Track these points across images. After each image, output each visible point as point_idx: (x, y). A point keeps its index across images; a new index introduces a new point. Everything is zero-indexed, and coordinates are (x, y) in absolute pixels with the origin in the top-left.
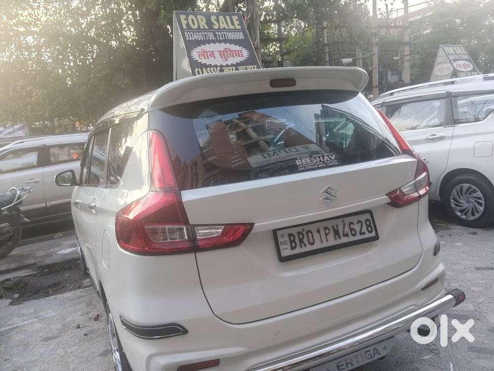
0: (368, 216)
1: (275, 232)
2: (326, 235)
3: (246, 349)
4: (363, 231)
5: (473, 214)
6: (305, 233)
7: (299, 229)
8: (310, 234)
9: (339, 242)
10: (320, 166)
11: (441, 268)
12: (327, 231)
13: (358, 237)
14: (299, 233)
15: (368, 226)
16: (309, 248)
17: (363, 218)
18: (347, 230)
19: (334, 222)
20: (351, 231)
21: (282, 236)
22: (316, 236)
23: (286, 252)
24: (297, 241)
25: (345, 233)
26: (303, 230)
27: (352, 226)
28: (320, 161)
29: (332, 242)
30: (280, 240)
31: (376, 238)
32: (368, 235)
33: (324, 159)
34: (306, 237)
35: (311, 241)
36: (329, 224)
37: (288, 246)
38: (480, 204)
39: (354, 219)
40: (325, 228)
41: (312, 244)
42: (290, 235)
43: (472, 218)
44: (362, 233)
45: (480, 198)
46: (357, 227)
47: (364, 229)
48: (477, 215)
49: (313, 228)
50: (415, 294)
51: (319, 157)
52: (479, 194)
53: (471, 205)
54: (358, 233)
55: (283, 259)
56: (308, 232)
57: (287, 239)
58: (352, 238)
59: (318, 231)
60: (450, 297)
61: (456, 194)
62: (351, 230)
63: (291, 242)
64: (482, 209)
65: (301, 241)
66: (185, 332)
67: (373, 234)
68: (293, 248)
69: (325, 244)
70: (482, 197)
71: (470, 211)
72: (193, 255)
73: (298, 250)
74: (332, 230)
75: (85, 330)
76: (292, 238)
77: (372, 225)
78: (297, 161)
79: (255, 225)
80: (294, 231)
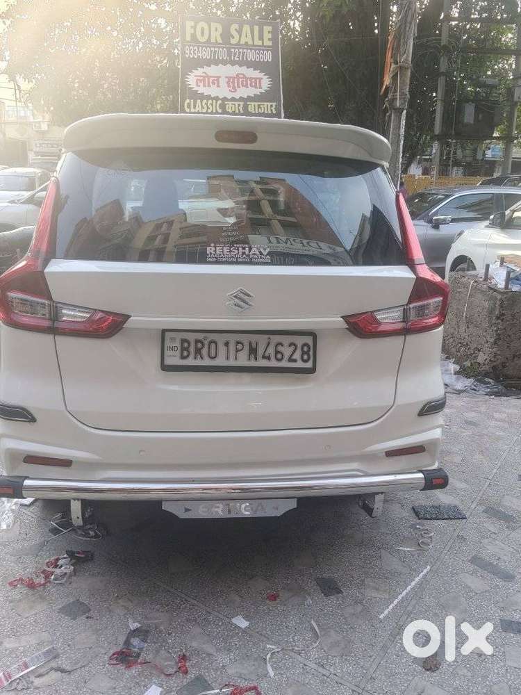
0: (309, 340)
1: (164, 331)
2: (237, 351)
4: (294, 357)
6: (206, 343)
7: (200, 336)
8: (213, 346)
9: (253, 363)
10: (240, 260)
12: (240, 347)
13: (285, 364)
14: (197, 341)
15: (303, 353)
16: (207, 362)
17: (300, 341)
18: (271, 351)
19: (254, 338)
20: (276, 354)
21: (173, 339)
22: (222, 350)
23: (173, 359)
24: (192, 349)
25: (267, 354)
26: (205, 338)
27: (280, 348)
28: (244, 253)
29: (243, 360)
30: (168, 343)
31: (312, 370)
32: (300, 364)
33: (250, 252)
34: (206, 346)
35: (213, 354)
36: (245, 339)
37: (178, 354)
39: (286, 340)
40: (238, 343)
41: (213, 358)
42: (183, 341)
44: (291, 360)
46: (287, 352)
47: (297, 355)
49: (221, 339)
51: (244, 248)
54: (286, 357)
55: (165, 368)
56: (212, 342)
57: (178, 344)
58: (273, 363)
59: (227, 344)
60: (421, 475)
62: (277, 352)
63: (183, 349)
65: (198, 351)
66: (33, 419)
67: (309, 365)
68: (183, 357)
69: (232, 363)
72: (51, 337)
73: (190, 361)
74: (247, 348)
76: (186, 345)
77: (310, 352)
78: (208, 248)
79: (131, 318)
80: (191, 337)
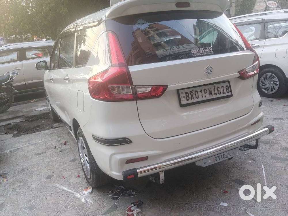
0: (227, 84)
1: (178, 91)
2: (205, 93)
3: (161, 152)
4: (224, 92)
5: (272, 90)
6: (194, 92)
7: (191, 90)
8: (196, 93)
9: (211, 97)
10: (204, 54)
11: (261, 114)
12: (206, 91)
13: (222, 95)
14: (191, 92)
15: (227, 89)
16: (196, 100)
17: (224, 85)
18: (216, 91)
19: (209, 87)
20: (218, 92)
21: (182, 93)
22: (200, 94)
23: (184, 102)
24: (190, 96)
25: (215, 93)
26: (193, 90)
27: (219, 89)
28: (204, 51)
29: (208, 97)
30: (181, 95)
31: (231, 96)
32: (227, 94)
33: (206, 50)
34: (194, 94)
35: (197, 97)
36: (206, 87)
37: (185, 99)
38: (276, 85)
39: (220, 85)
40: (205, 90)
41: (197, 98)
42: (186, 93)
43: (271, 93)
44: (224, 93)
45: (276, 82)
46: (221, 90)
47: (225, 91)
48: (274, 91)
49: (198, 89)
50: (248, 127)
51: (204, 49)
52: (276, 79)
53: (271, 85)
54: (222, 93)
55: (182, 106)
56: (196, 91)
57: (184, 95)
58: (218, 96)
59: (201, 91)
60: (267, 129)
61: (263, 79)
62: (218, 91)
63: (187, 96)
64: (277, 87)
65: (192, 96)
66: (131, 142)
67: (230, 94)
68: (187, 100)
69: (204, 99)
70: (278, 80)
71: (270, 89)
72: (135, 102)
73: (190, 101)
74: (208, 91)
75: (59, 149)
76: (187, 94)
77: (229, 89)
78: (192, 51)
79: (169, 86)
80: (188, 91)
